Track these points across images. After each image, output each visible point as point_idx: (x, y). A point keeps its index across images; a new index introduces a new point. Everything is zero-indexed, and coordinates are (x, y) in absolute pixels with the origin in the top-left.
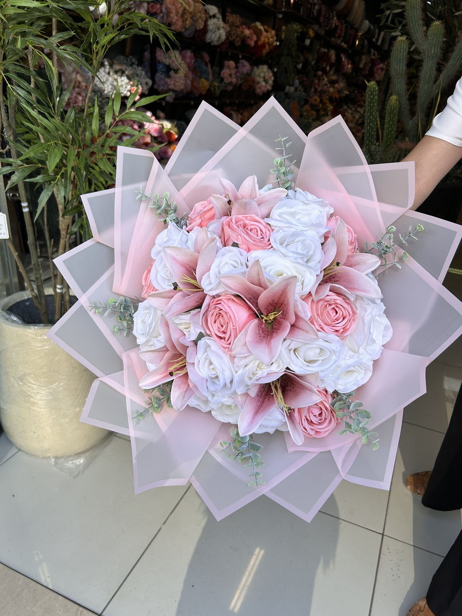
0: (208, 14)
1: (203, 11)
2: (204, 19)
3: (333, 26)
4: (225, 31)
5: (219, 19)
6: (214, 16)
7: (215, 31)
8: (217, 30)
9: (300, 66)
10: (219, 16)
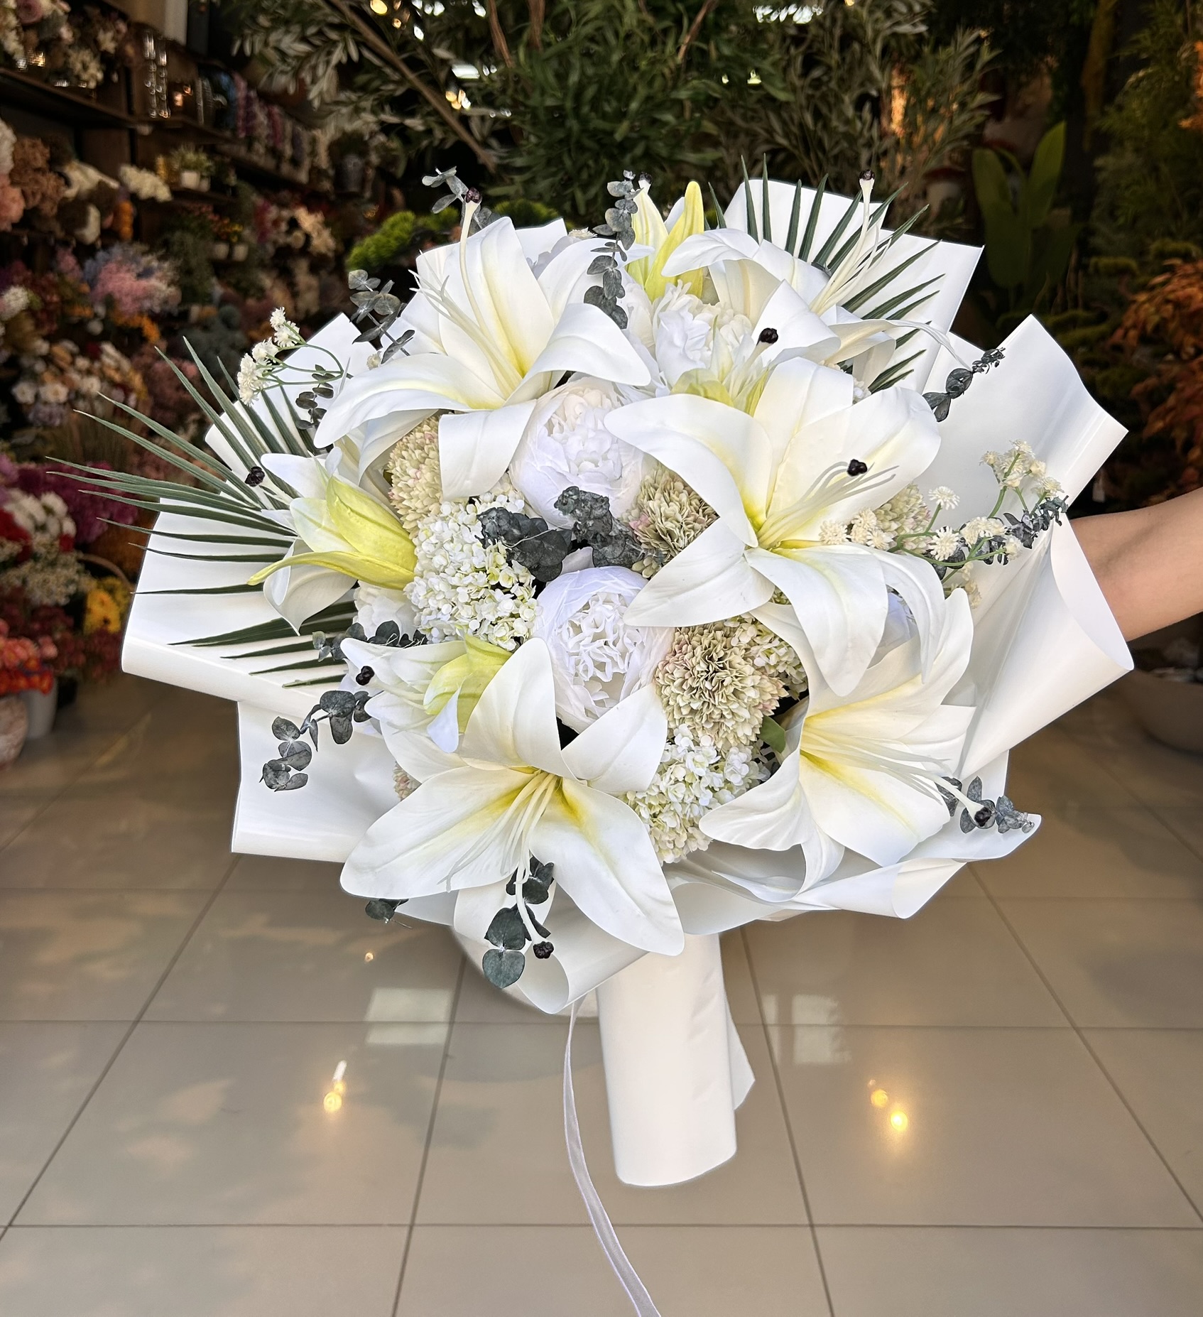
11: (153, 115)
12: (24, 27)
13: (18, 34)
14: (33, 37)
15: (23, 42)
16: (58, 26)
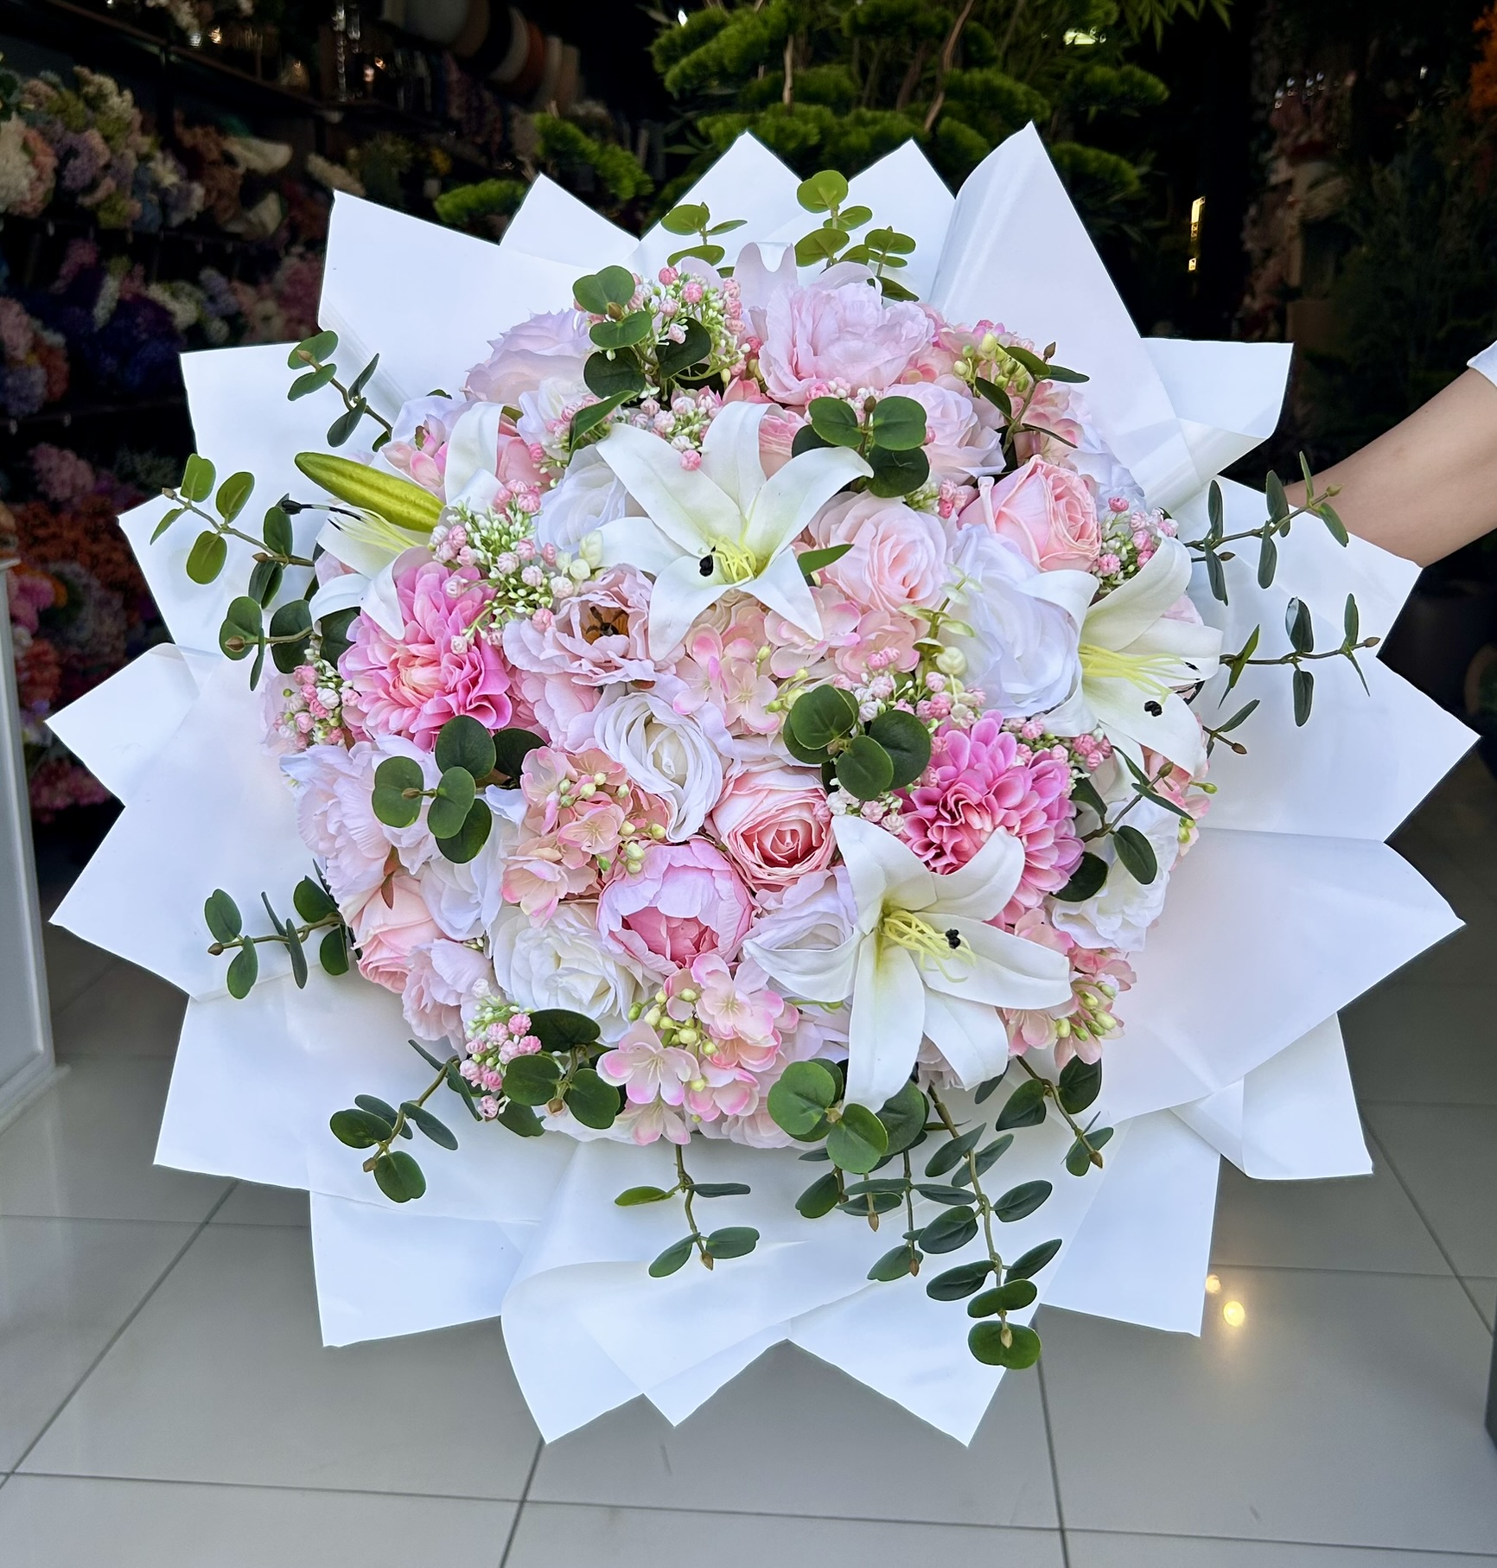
11: (343, 100)
13: (192, 5)
14: (208, 9)
15: (198, 15)
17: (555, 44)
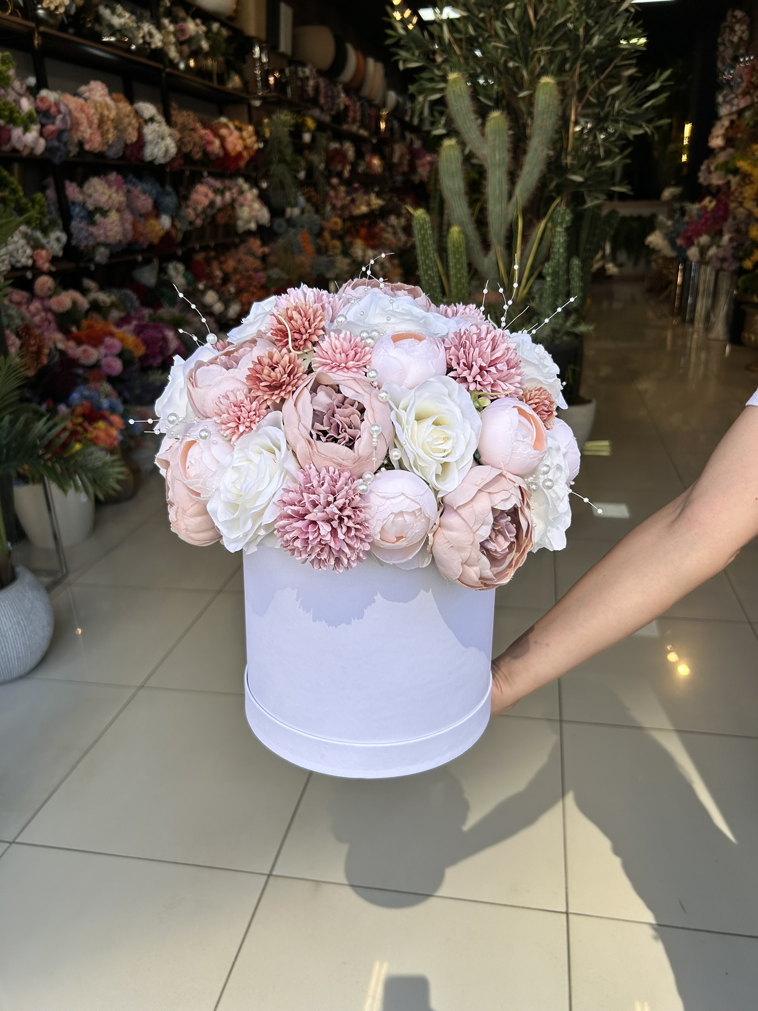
0: (141, 117)
1: (132, 115)
2: (137, 125)
3: (342, 107)
4: (174, 139)
5: (160, 122)
6: (152, 120)
7: (157, 143)
8: (160, 140)
9: (302, 175)
10: (159, 118)
11: (260, 94)
12: (180, 43)
13: (176, 47)
14: (186, 49)
15: (180, 52)
16: (199, 40)
17: (371, 62)
